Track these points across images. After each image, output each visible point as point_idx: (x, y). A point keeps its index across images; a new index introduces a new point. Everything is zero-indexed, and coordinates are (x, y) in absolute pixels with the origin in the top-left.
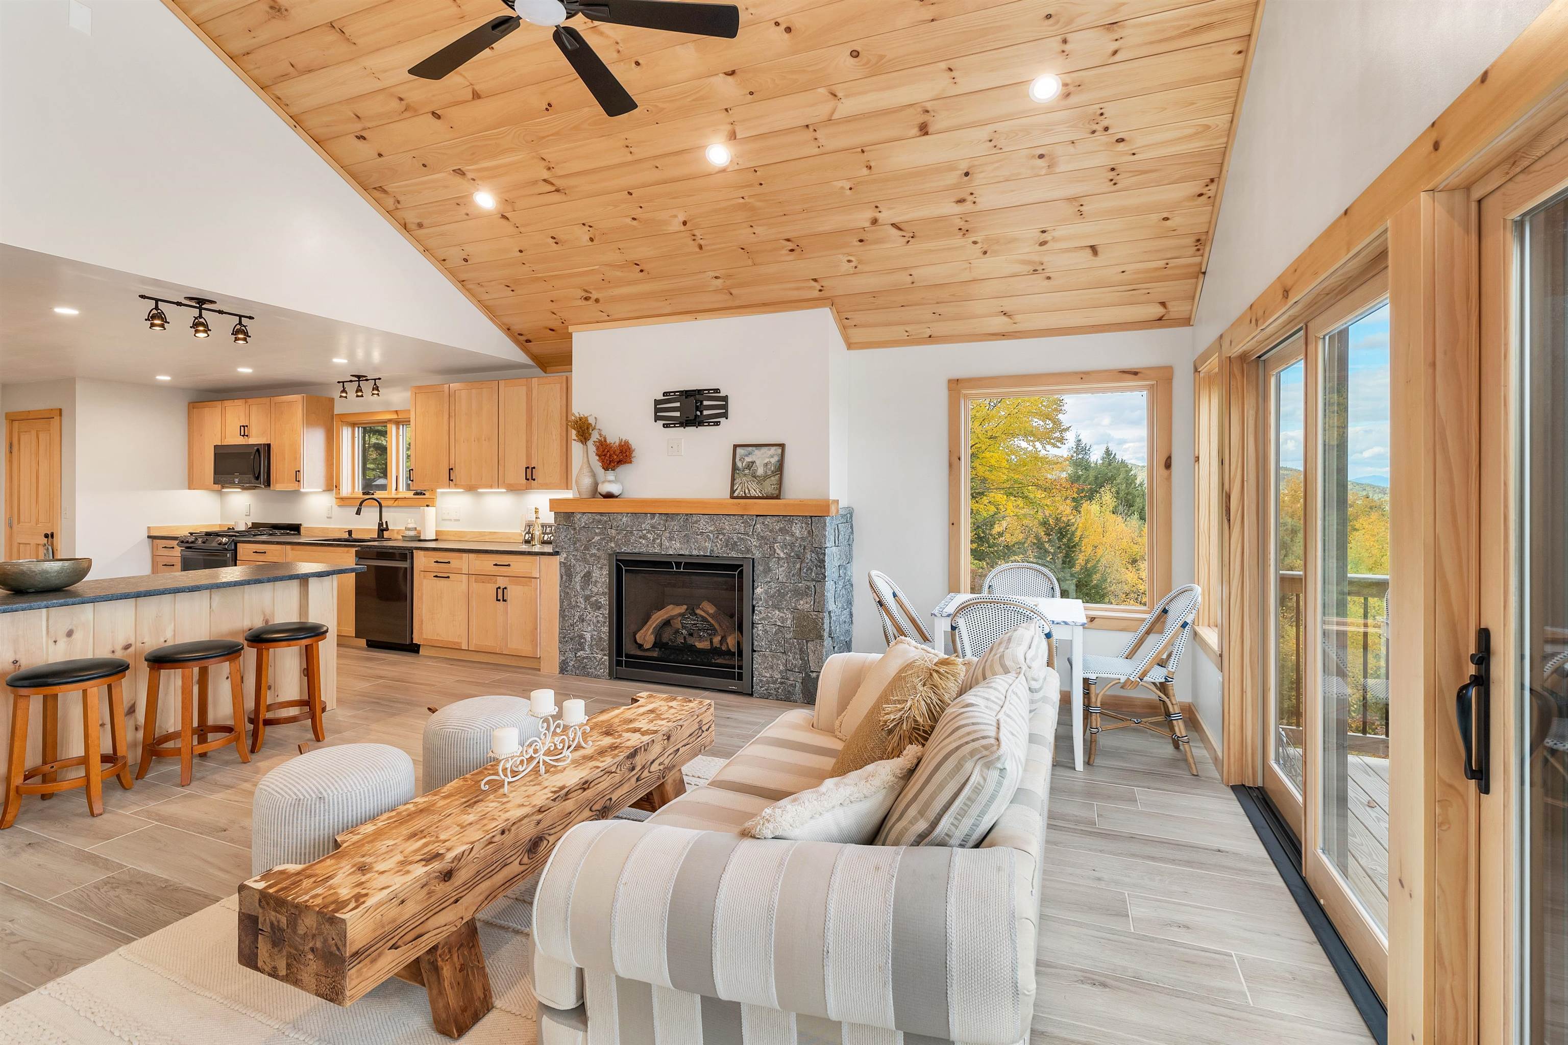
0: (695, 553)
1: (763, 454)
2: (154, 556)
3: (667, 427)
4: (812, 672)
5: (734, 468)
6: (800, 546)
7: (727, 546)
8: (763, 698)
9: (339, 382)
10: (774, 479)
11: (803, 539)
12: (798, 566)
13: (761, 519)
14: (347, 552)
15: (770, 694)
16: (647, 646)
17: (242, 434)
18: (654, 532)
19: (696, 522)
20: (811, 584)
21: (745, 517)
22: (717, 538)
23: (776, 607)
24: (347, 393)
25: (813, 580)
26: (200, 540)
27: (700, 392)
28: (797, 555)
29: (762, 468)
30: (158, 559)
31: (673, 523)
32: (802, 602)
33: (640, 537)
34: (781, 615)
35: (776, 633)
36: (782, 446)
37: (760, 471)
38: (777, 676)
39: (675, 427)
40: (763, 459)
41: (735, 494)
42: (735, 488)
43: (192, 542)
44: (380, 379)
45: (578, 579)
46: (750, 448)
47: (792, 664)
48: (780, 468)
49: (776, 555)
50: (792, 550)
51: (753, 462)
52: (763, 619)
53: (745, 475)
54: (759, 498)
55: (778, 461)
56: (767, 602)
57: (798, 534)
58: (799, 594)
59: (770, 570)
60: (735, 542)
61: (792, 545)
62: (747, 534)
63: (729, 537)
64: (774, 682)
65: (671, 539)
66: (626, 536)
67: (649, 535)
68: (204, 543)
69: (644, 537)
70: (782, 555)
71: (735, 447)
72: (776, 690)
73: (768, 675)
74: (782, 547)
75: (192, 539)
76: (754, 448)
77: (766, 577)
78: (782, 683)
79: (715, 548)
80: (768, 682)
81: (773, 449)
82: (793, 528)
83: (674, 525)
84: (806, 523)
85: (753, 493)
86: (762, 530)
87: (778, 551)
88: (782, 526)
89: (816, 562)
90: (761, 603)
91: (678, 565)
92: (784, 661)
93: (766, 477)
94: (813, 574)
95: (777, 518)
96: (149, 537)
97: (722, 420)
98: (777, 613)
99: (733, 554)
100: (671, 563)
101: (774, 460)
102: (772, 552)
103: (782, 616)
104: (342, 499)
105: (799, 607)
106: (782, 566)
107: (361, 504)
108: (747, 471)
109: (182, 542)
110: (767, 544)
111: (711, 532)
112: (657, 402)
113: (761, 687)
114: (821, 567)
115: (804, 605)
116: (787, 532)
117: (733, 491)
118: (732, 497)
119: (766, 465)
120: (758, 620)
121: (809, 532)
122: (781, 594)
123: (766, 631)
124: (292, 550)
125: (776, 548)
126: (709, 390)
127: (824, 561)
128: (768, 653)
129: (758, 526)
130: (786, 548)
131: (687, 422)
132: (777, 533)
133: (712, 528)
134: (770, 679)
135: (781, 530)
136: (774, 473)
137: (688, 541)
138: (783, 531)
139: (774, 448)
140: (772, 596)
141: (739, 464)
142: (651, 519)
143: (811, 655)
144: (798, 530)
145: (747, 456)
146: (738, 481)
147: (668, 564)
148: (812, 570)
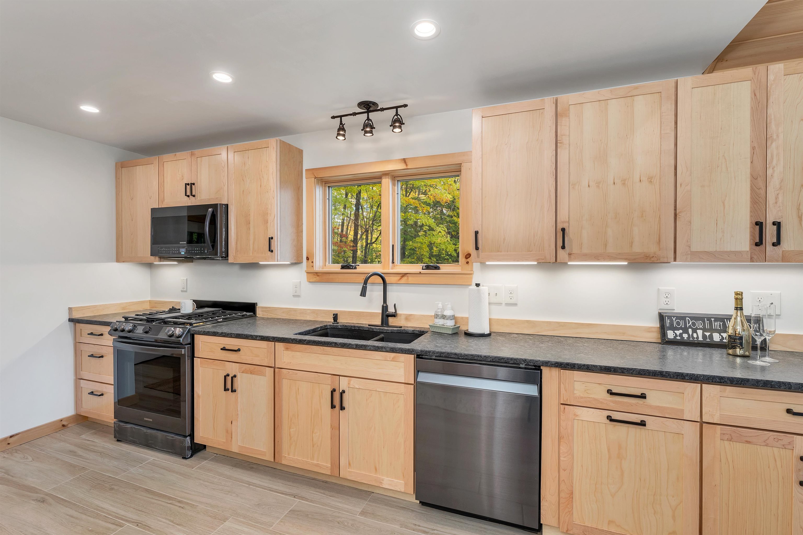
2: (77, 344)
9: (333, 117)
14: (393, 360)
17: (188, 193)
24: (345, 131)
26: (140, 330)
30: (84, 347)
43: (130, 331)
44: (405, 106)
68: (146, 332)
75: (129, 327)
96: (71, 320)
104: (317, 274)
107: (366, 282)
109: (116, 330)
124: (287, 349)
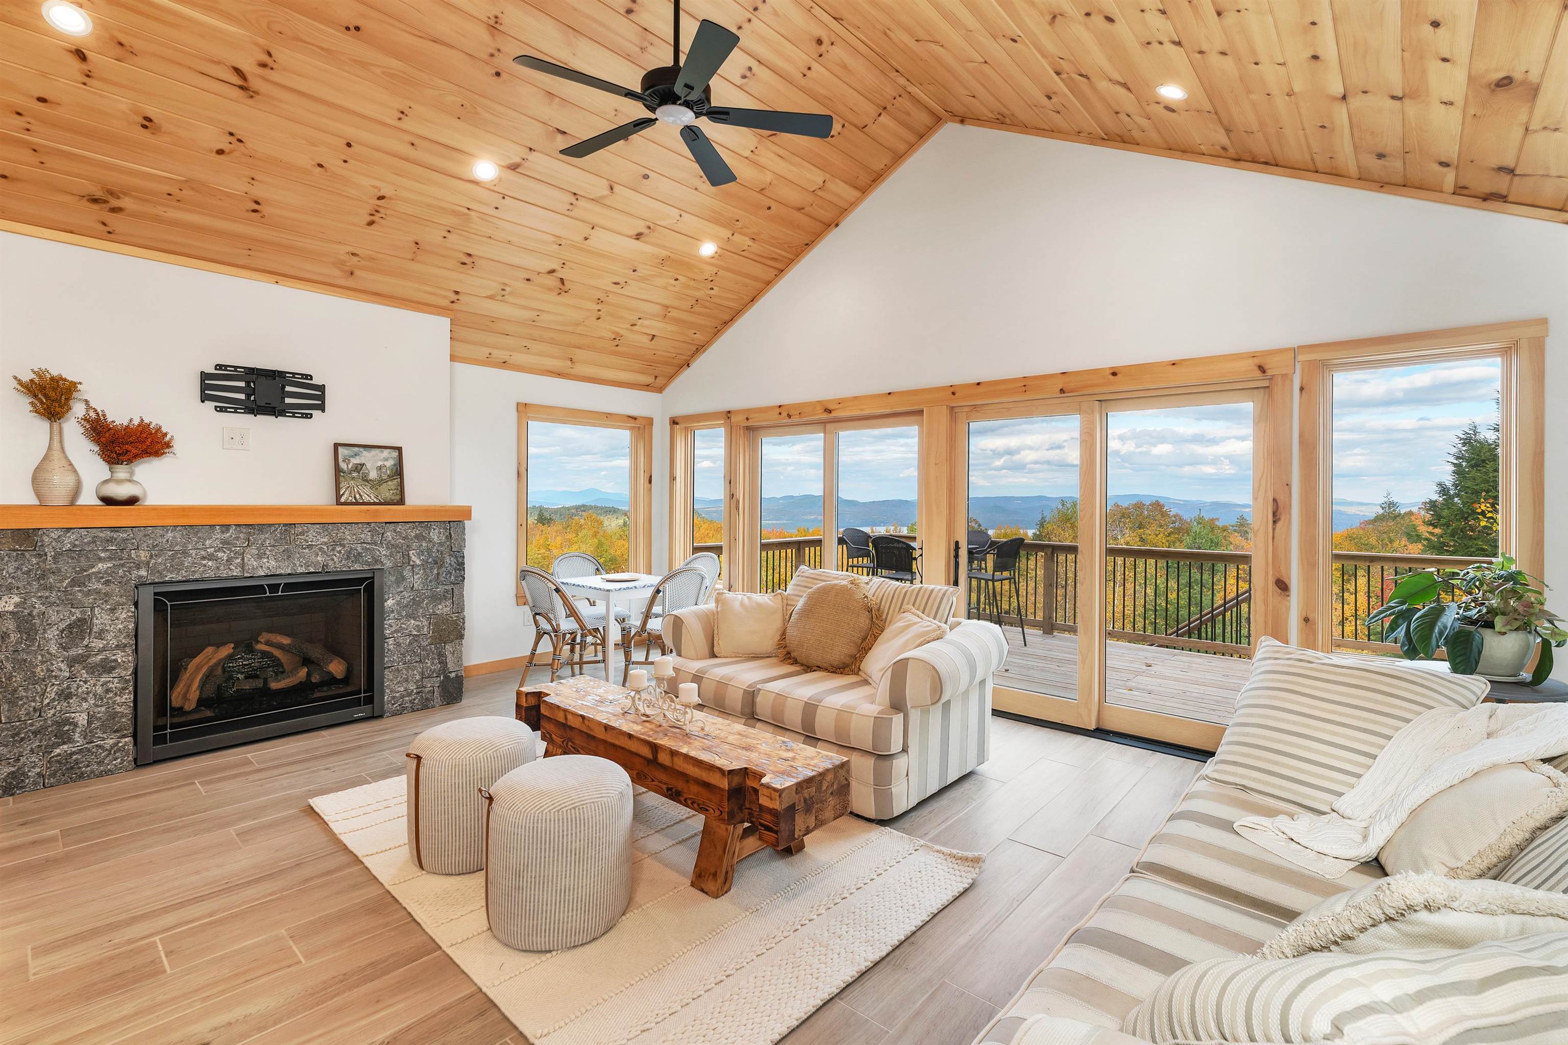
0: (300, 570)
1: (374, 456)
3: (221, 411)
4: (450, 672)
5: (338, 470)
6: (438, 551)
7: (348, 558)
8: (396, 714)
10: (393, 484)
11: (441, 544)
12: (435, 571)
13: (391, 527)
15: (404, 709)
16: (190, 706)
18: (230, 549)
19: (302, 533)
20: (449, 587)
21: (372, 525)
22: (333, 550)
23: (410, 616)
25: (452, 583)
27: (281, 374)
28: (434, 561)
29: (375, 471)
31: (263, 537)
32: (440, 607)
33: (204, 558)
34: (417, 623)
35: (410, 643)
36: (399, 449)
37: (373, 475)
38: (412, 687)
39: (235, 412)
40: (374, 463)
41: (343, 500)
42: (341, 493)
45: (52, 633)
46: (356, 449)
47: (431, 670)
48: (398, 472)
49: (411, 563)
50: (430, 556)
51: (362, 465)
52: (396, 631)
53: (353, 478)
54: (374, 504)
55: (395, 465)
56: (399, 613)
57: (436, 540)
58: (436, 599)
59: (403, 578)
60: (359, 553)
61: (429, 550)
62: (375, 544)
63: (351, 548)
64: (409, 695)
65: (260, 557)
66: (173, 557)
67: (220, 555)
69: (211, 557)
70: (418, 562)
71: (336, 446)
72: (411, 702)
73: (402, 689)
74: (418, 554)
76: (361, 449)
77: (398, 587)
78: (418, 693)
79: (331, 563)
80: (402, 697)
81: (386, 453)
82: (431, 534)
83: (267, 538)
84: (444, 529)
85: (366, 498)
86: (393, 538)
87: (413, 558)
88: (418, 532)
89: (455, 565)
90: (392, 615)
91: (274, 588)
92: (420, 670)
93: (381, 482)
94: (453, 578)
95: (411, 525)
97: (315, 413)
98: (413, 622)
99: (357, 567)
100: (262, 586)
101: (390, 463)
102: (406, 560)
103: (418, 625)
105: (437, 612)
106: (417, 574)
108: (355, 474)
110: (399, 552)
111: (325, 543)
112: (204, 376)
113: (393, 704)
114: (460, 570)
115: (443, 608)
116: (424, 538)
117: (338, 496)
118: (339, 503)
119: (380, 468)
120: (389, 634)
121: (447, 537)
122: (416, 603)
123: (398, 645)
125: (411, 555)
126: (294, 374)
127: (463, 564)
128: (401, 666)
129: (389, 534)
130: (423, 555)
131: (254, 408)
132: (412, 539)
133: (326, 540)
134: (404, 693)
135: (417, 537)
136: (391, 478)
137: (289, 557)
138: (419, 537)
139: (388, 450)
140: (406, 606)
141: (343, 466)
142: (223, 532)
143: (449, 656)
144: (435, 535)
145: (352, 457)
146: (344, 485)
147: (260, 589)
148: (451, 574)
